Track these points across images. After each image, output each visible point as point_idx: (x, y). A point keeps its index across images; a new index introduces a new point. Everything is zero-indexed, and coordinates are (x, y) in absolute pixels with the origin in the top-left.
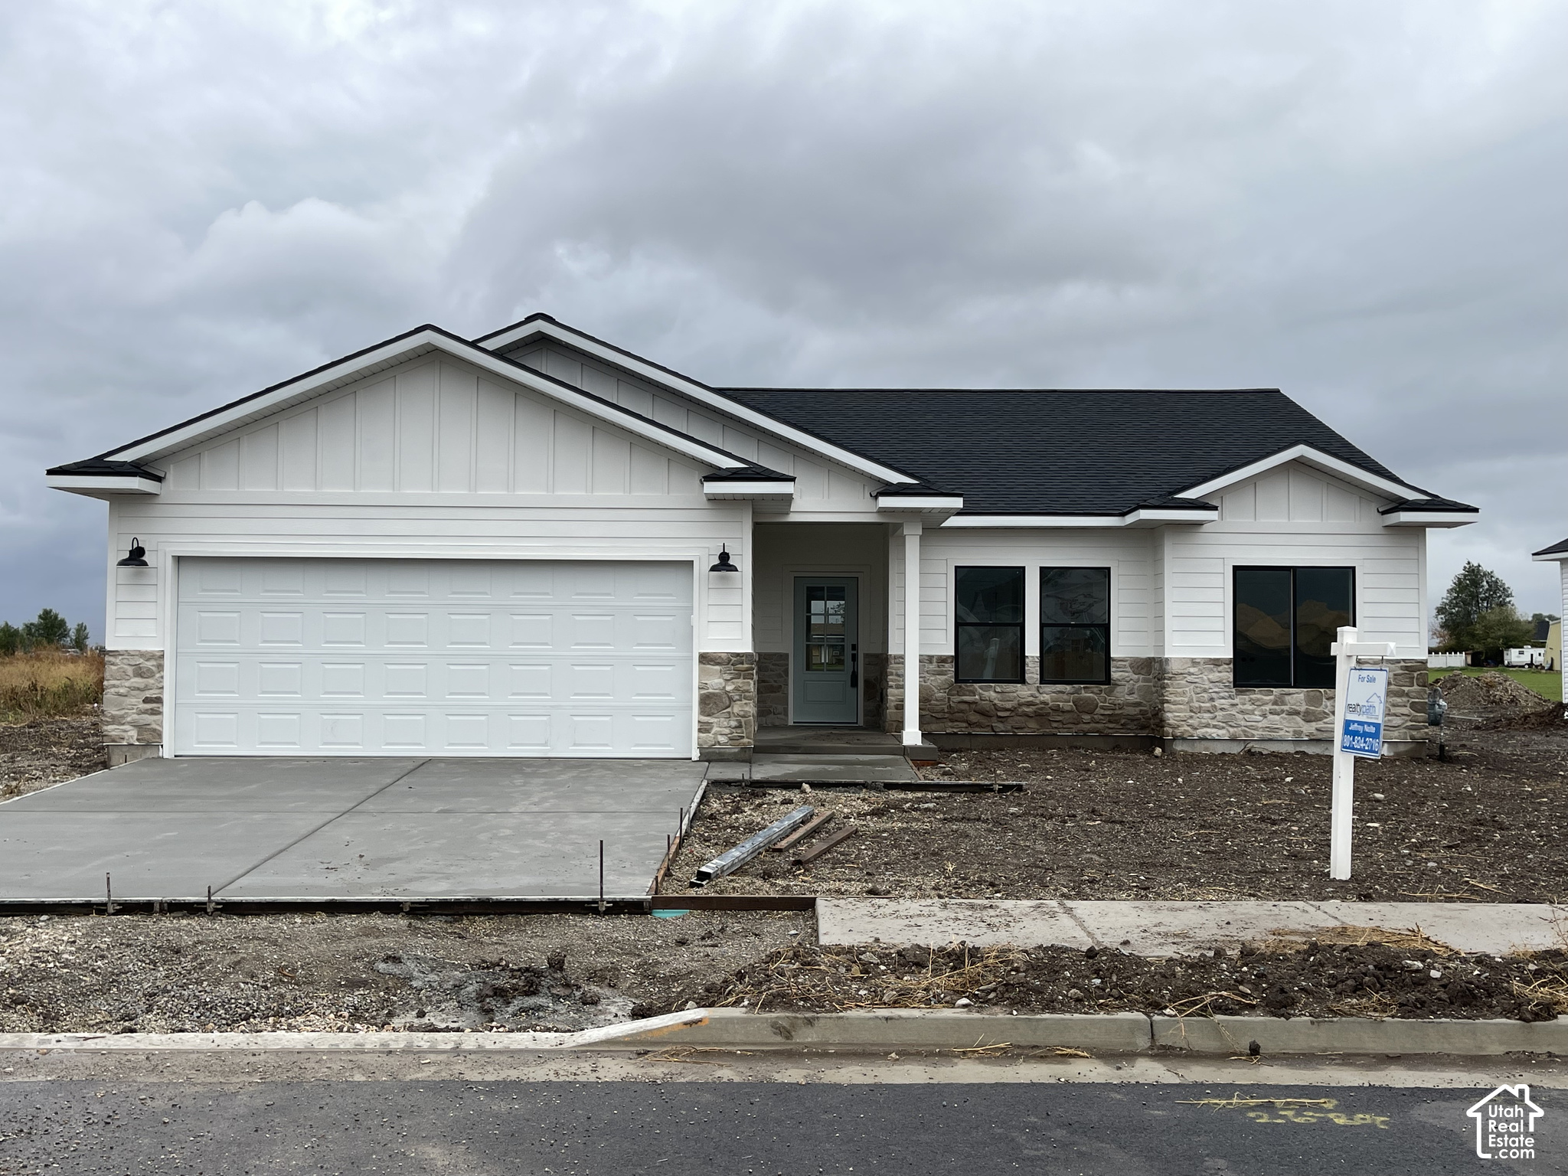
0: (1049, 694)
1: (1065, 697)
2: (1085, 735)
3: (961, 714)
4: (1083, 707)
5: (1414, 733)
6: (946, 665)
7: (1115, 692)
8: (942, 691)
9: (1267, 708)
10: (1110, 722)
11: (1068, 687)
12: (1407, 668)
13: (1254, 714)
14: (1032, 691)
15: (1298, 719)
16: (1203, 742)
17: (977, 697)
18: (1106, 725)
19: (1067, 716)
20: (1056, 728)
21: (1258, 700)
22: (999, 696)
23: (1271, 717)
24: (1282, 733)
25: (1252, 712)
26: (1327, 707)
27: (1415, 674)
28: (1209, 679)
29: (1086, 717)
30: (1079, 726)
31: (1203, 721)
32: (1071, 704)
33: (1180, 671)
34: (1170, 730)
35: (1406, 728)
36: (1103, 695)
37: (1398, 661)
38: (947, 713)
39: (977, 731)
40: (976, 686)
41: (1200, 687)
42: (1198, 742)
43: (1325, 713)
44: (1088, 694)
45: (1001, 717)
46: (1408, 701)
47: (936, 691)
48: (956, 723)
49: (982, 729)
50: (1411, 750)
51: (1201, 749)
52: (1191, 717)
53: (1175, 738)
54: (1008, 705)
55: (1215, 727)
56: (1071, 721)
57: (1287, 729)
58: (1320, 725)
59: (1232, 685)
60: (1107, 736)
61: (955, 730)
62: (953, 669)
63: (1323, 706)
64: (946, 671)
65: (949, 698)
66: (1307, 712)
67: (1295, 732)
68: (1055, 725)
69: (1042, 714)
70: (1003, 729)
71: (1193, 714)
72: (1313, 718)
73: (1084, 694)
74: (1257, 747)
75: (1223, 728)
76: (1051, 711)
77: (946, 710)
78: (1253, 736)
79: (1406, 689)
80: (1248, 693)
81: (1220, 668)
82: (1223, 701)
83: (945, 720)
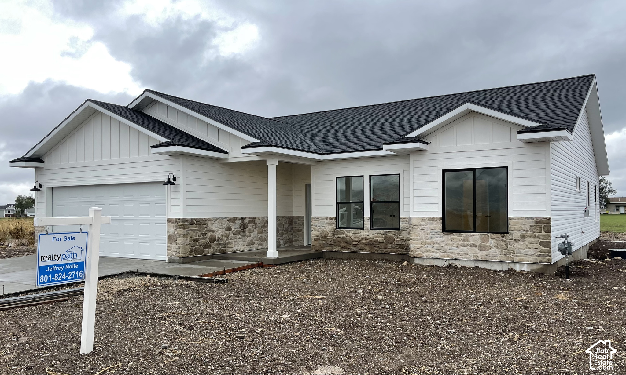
0: (373, 235)
1: (380, 235)
2: (389, 254)
3: (339, 243)
4: (389, 240)
5: (542, 259)
6: (333, 221)
7: (402, 234)
8: (331, 232)
9: (460, 243)
10: (400, 248)
11: (382, 231)
12: (537, 222)
13: (452, 246)
14: (367, 233)
15: (476, 249)
16: (428, 260)
17: (345, 235)
18: (398, 249)
19: (381, 245)
20: (377, 250)
21: (454, 239)
22: (354, 235)
23: (462, 248)
24: (467, 256)
25: (452, 245)
26: (491, 243)
27: (543, 226)
28: (430, 228)
29: (389, 245)
30: (386, 249)
31: (427, 249)
32: (383, 239)
33: (416, 224)
34: (412, 253)
35: (538, 256)
36: (397, 235)
37: (532, 218)
38: (333, 242)
39: (345, 251)
40: (345, 230)
41: (426, 232)
42: (425, 259)
43: (490, 246)
44: (390, 234)
45: (353, 245)
46: (539, 241)
47: (329, 232)
48: (336, 247)
49: (347, 250)
50: (541, 268)
51: (427, 263)
52: (422, 247)
53: (414, 257)
54: (357, 239)
55: (433, 252)
56: (383, 247)
57: (470, 254)
58: (488, 252)
59: (442, 231)
60: (398, 254)
61: (336, 250)
62: (336, 223)
63: (489, 243)
64: (332, 224)
65: (334, 236)
66: (480, 246)
67: (474, 256)
68: (376, 249)
69: (371, 243)
70: (355, 250)
71: (422, 245)
72: (483, 249)
73: (389, 235)
74: (455, 263)
75: (438, 253)
76: (375, 242)
77: (333, 241)
78: (452, 257)
79: (537, 234)
80: (449, 235)
81: (435, 223)
82: (437, 239)
83: (332, 245)
